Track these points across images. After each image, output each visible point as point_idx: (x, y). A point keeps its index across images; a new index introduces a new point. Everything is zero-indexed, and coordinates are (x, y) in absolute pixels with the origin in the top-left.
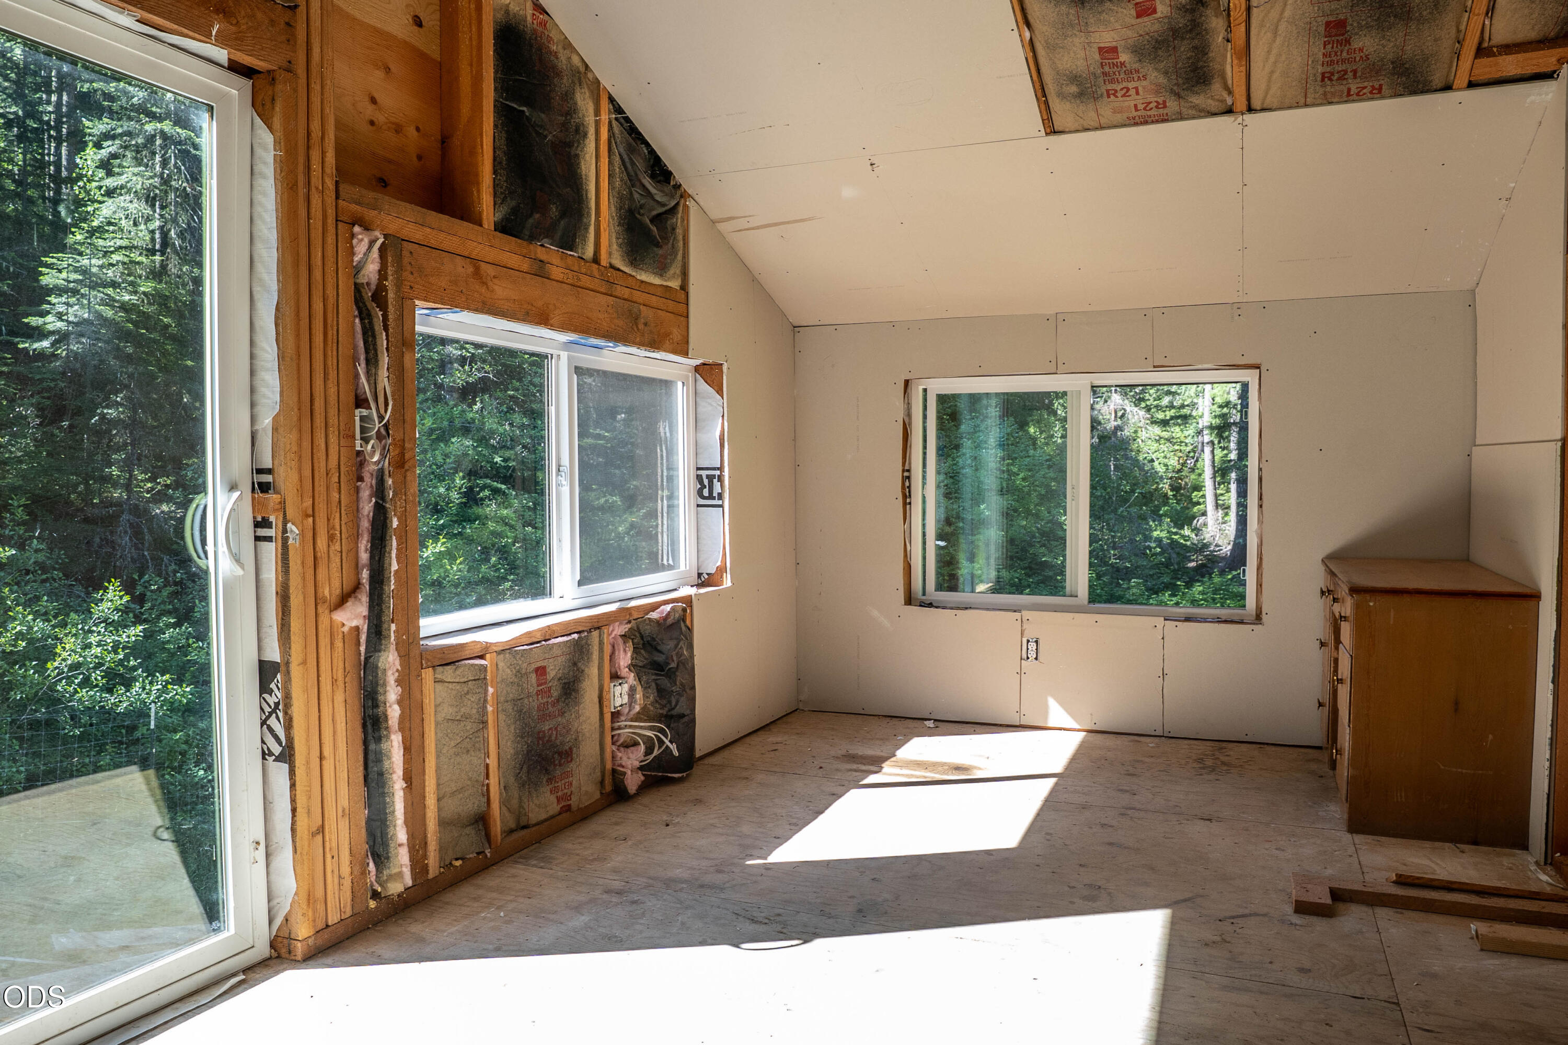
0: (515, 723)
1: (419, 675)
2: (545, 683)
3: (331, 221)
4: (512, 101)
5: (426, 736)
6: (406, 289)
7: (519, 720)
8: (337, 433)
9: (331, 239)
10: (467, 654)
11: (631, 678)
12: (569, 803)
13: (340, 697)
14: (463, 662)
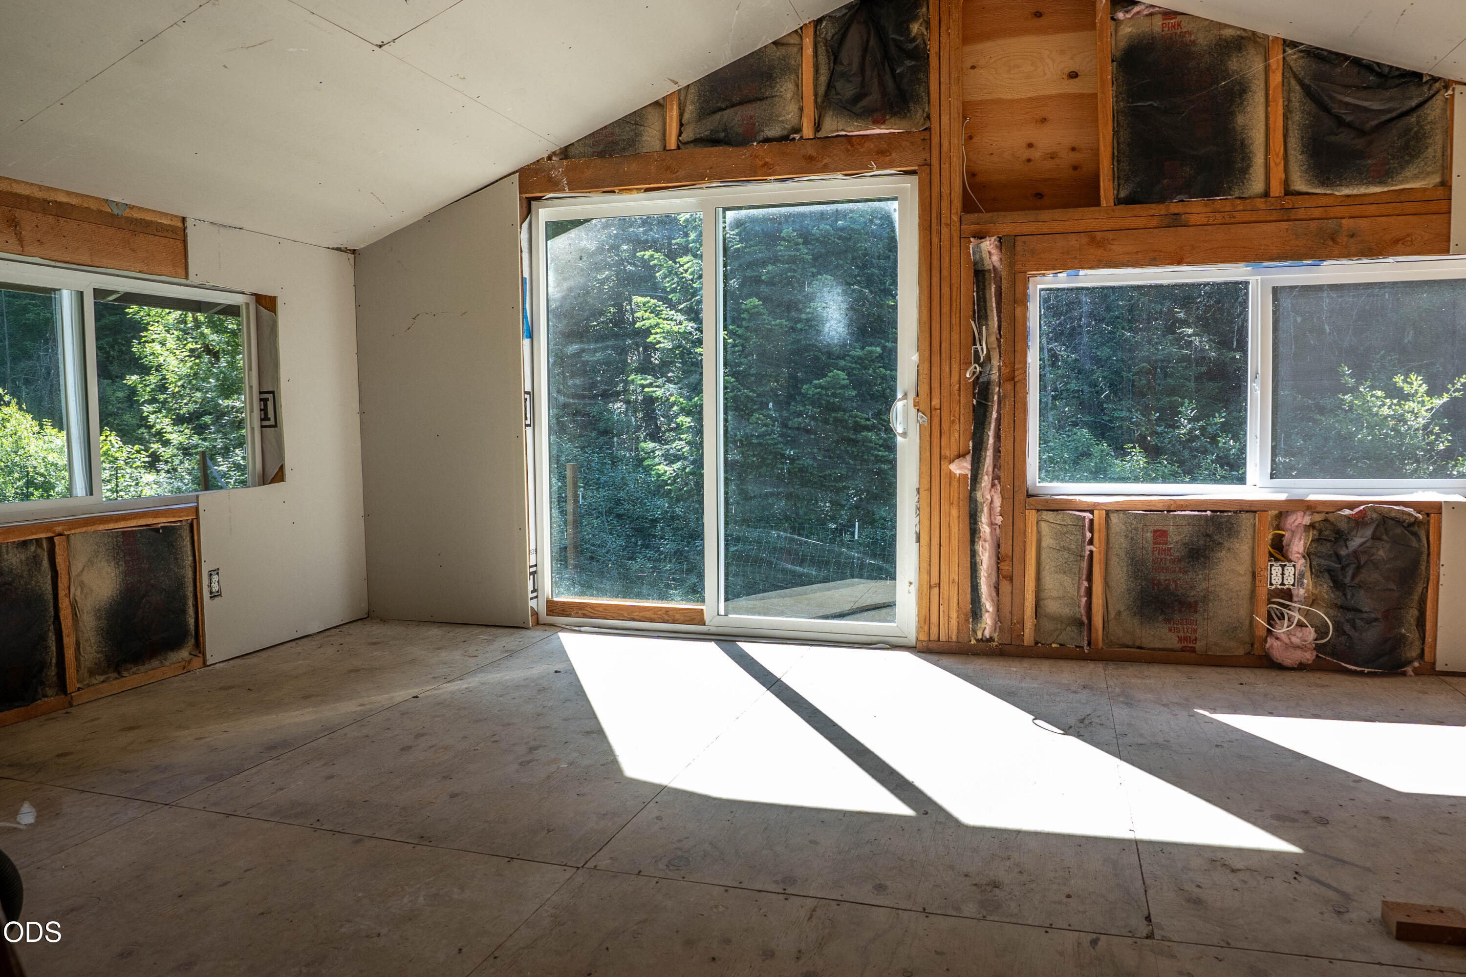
0: (1127, 566)
1: (1023, 513)
2: (1166, 544)
3: (956, 239)
4: (1138, 102)
5: (1027, 553)
6: (1018, 267)
7: (1132, 565)
8: (958, 361)
9: (955, 250)
10: (1072, 507)
11: (1301, 563)
12: (1194, 645)
13: (954, 512)
14: (1068, 512)
